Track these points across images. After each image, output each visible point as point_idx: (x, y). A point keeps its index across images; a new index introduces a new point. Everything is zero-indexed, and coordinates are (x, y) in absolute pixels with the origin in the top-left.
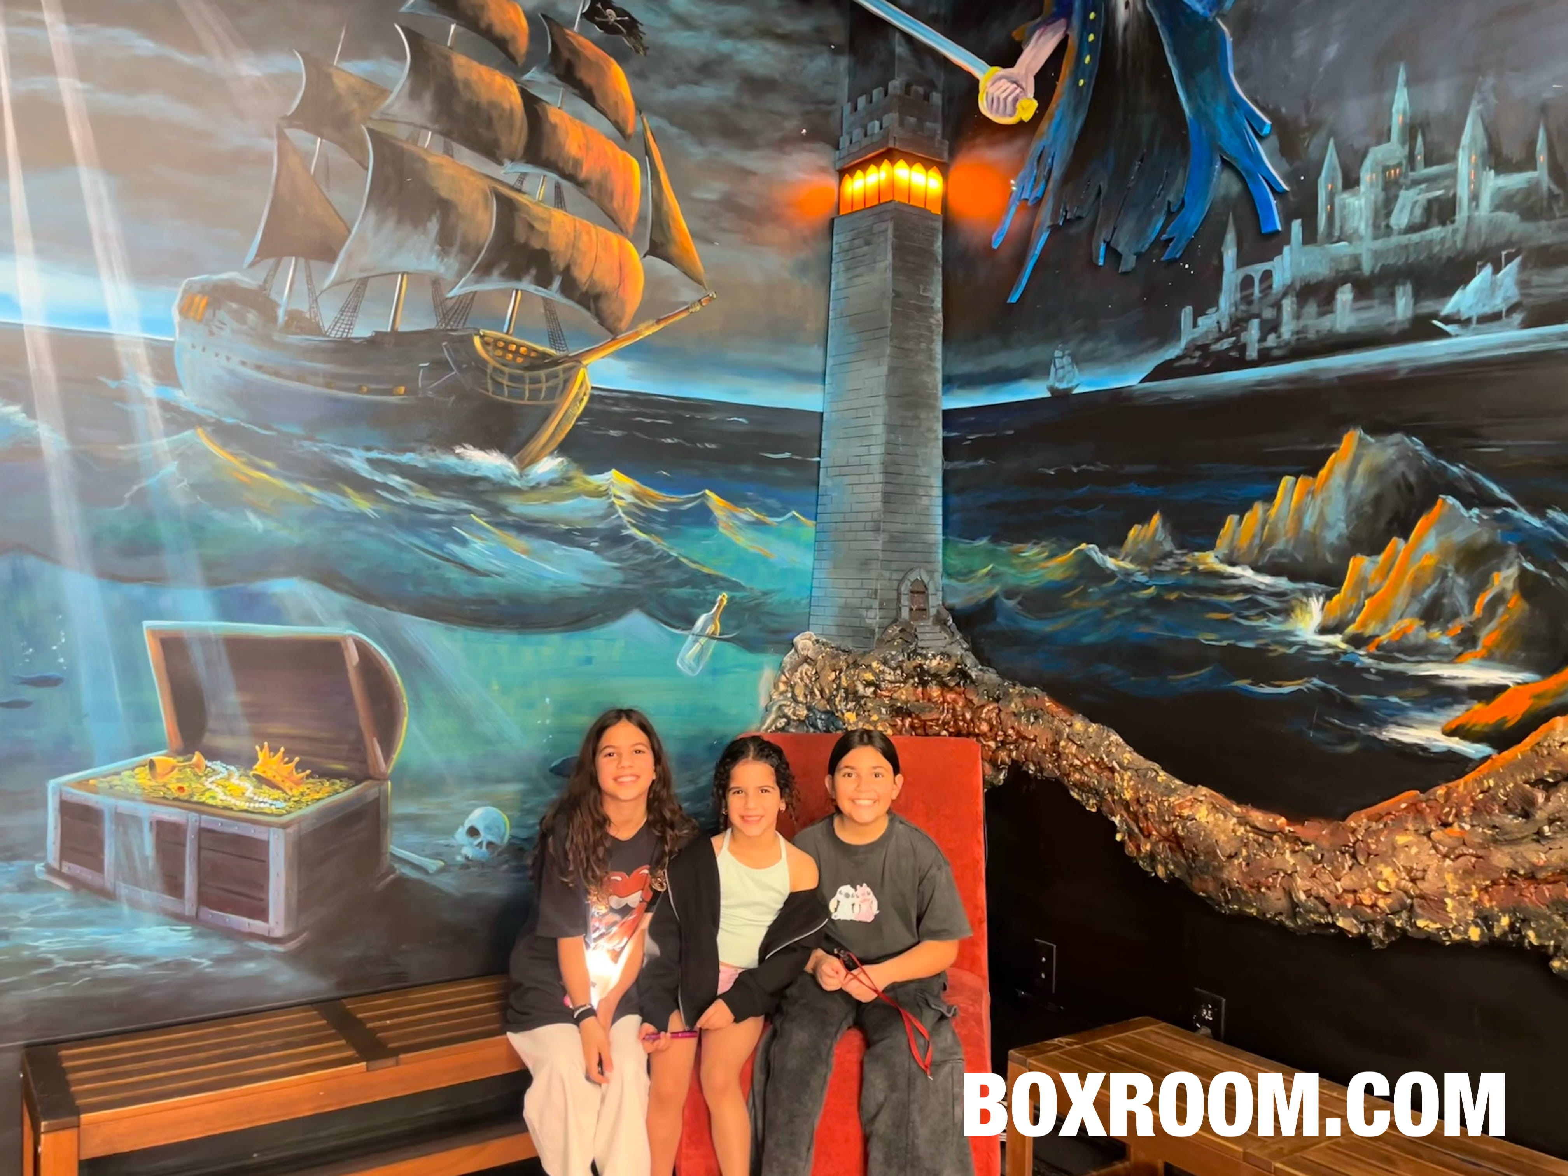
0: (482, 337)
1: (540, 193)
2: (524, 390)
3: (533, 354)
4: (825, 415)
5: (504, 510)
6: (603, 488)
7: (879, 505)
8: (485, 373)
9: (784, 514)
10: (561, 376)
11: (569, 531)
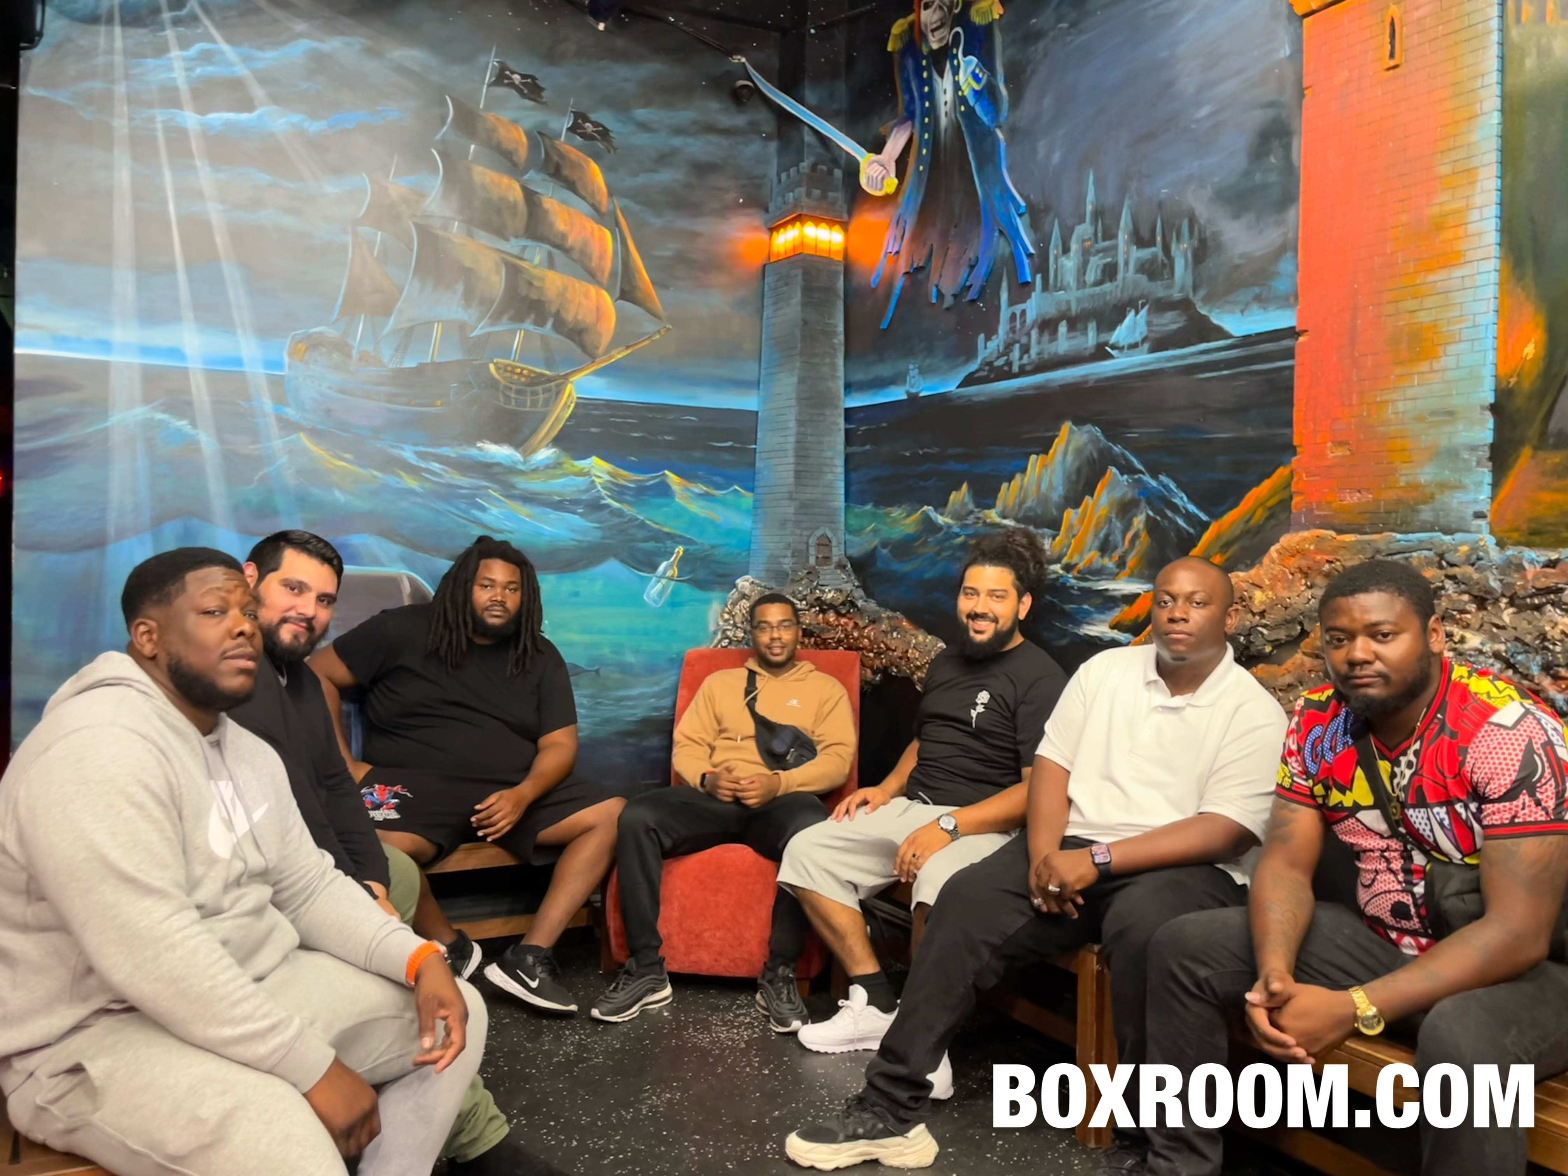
0: (495, 364)
1: (537, 260)
2: (526, 401)
3: (533, 375)
4: (760, 414)
5: (512, 486)
6: (586, 470)
7: (791, 480)
8: (497, 389)
9: (727, 488)
10: (554, 389)
11: (561, 502)
